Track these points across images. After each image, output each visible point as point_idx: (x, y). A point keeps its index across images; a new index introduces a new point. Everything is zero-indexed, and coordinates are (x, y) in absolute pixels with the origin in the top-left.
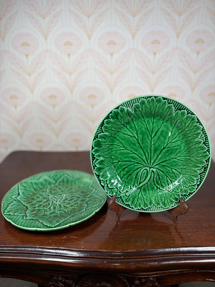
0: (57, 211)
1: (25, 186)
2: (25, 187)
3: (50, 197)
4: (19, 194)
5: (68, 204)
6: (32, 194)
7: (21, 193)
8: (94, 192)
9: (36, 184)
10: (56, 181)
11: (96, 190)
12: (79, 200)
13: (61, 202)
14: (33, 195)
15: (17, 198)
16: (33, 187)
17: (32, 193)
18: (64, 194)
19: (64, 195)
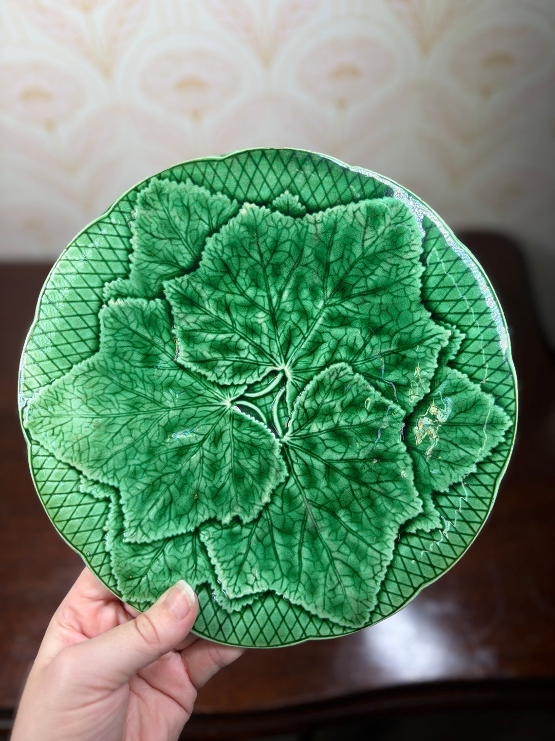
0: (316, 320)
1: (347, 581)
2: (354, 573)
3: (286, 438)
4: (403, 532)
5: (252, 330)
6: (341, 514)
7: (392, 535)
8: (119, 295)
9: (292, 574)
10: (197, 532)
11: (101, 302)
12: (203, 318)
13: (269, 369)
14: (341, 507)
15: (424, 506)
16: (316, 555)
17: (337, 518)
18: (221, 413)
19: (227, 402)
